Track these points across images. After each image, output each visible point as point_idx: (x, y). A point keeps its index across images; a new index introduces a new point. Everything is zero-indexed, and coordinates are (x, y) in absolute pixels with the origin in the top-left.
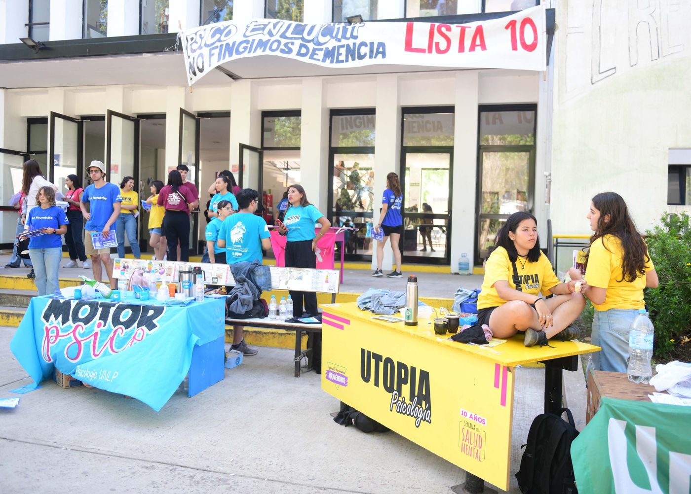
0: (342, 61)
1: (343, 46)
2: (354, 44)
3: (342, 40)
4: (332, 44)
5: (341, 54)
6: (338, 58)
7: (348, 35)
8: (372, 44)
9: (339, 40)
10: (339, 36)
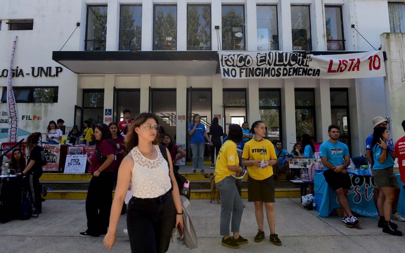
0: (300, 75)
1: (301, 68)
2: (307, 69)
3: (301, 65)
4: (296, 66)
5: (300, 72)
6: (299, 73)
7: (304, 64)
8: (314, 70)
9: (300, 65)
10: (300, 63)
